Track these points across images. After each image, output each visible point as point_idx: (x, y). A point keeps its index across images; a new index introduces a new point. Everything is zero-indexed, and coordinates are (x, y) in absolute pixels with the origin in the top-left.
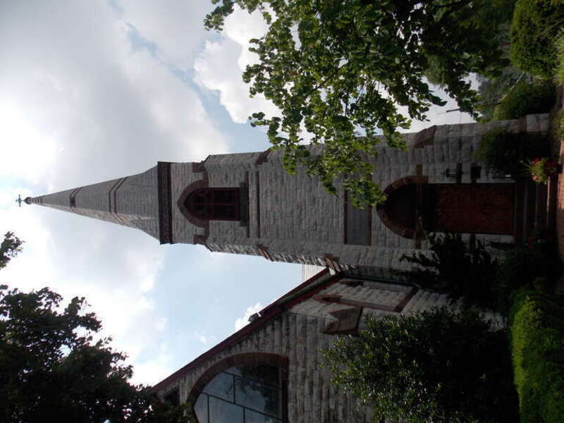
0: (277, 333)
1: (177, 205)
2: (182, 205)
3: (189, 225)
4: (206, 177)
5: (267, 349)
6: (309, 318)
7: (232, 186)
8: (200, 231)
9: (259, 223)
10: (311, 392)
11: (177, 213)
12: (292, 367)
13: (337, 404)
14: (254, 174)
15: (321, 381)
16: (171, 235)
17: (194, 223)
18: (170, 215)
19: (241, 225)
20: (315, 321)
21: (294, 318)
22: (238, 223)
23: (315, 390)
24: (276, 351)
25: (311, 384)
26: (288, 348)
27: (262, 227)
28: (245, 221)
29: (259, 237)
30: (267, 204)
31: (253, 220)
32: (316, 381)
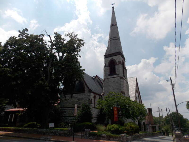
0: (88, 91)
1: (112, 58)
2: (112, 59)
3: (108, 62)
4: (118, 65)
5: (86, 90)
6: (90, 96)
7: (116, 71)
8: (107, 65)
9: (109, 78)
10: (81, 97)
11: (110, 58)
12: (84, 94)
13: (81, 101)
14: (118, 76)
15: (83, 99)
16: (106, 58)
17: (108, 63)
18: (110, 57)
19: (109, 74)
20: (90, 97)
21: (90, 94)
22: (109, 73)
23: (82, 98)
24: (86, 91)
25: (82, 97)
26: (86, 93)
27: (109, 79)
28: (110, 75)
29: (107, 78)
30: (113, 80)
31: (110, 77)
32: (83, 98)
